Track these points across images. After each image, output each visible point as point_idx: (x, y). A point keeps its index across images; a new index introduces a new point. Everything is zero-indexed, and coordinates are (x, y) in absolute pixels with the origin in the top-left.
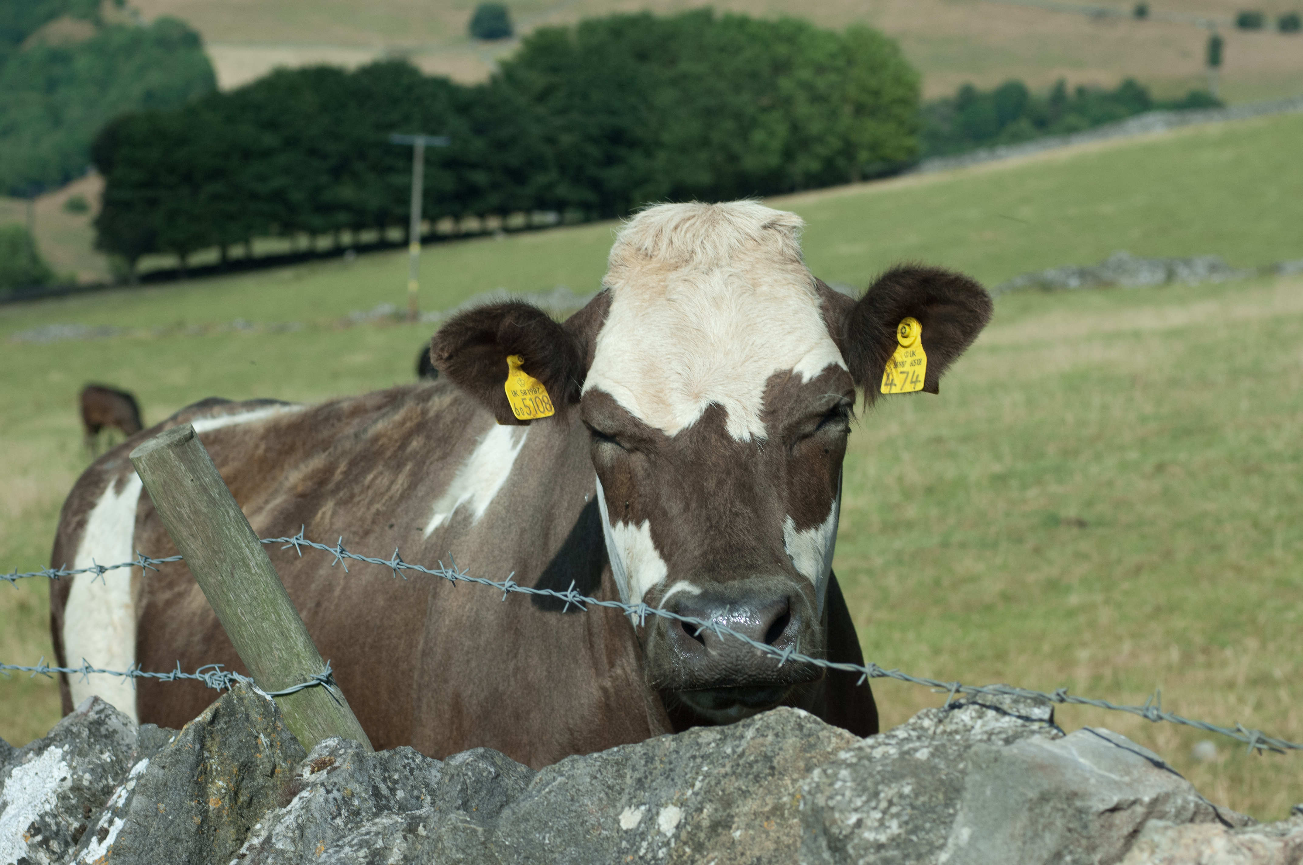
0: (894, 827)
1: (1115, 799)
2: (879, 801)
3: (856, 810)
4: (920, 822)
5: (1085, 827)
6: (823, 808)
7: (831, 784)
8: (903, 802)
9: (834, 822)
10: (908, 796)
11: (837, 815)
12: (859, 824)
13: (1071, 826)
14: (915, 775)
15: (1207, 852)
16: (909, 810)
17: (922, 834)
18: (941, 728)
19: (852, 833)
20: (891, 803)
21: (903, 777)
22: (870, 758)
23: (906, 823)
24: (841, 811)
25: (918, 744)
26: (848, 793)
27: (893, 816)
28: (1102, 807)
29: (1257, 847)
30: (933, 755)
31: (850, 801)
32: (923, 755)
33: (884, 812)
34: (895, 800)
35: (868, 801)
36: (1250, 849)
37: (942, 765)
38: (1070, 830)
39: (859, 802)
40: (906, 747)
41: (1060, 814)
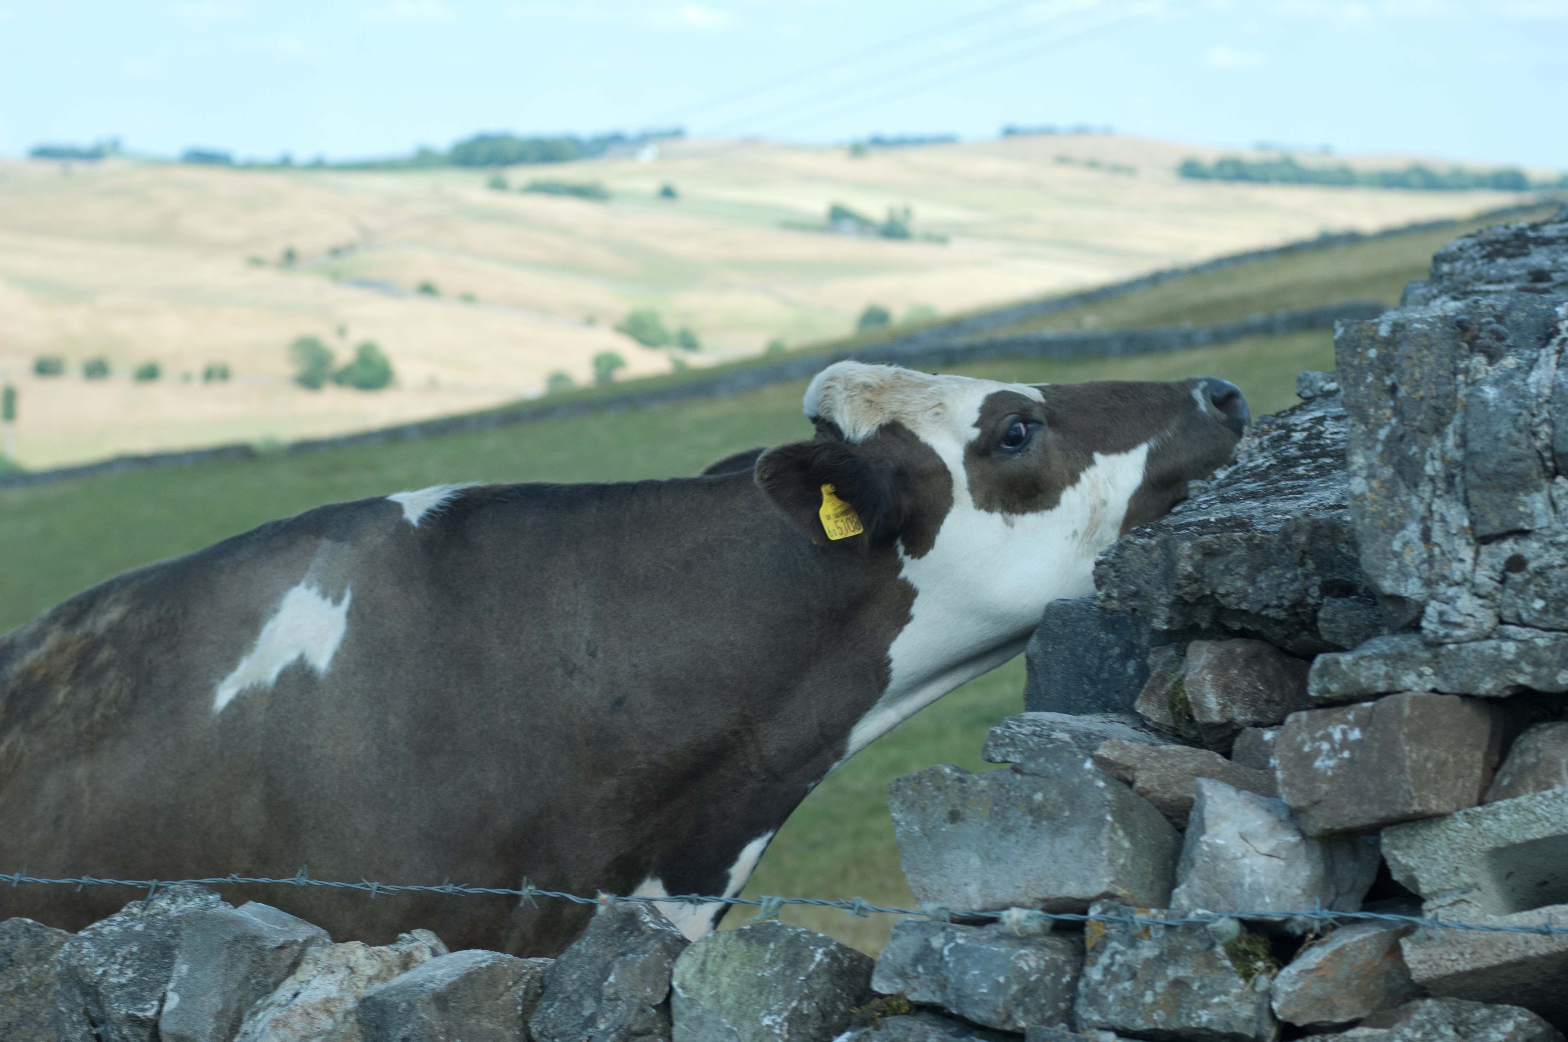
0: (130, 974)
1: (282, 940)
2: (117, 957)
3: (101, 965)
4: (146, 969)
5: (263, 959)
6: (76, 967)
7: (79, 952)
8: (134, 957)
9: (86, 974)
10: (136, 953)
11: (88, 970)
12: (105, 973)
13: (254, 959)
14: (138, 940)
15: (353, 958)
16: (138, 962)
17: (150, 976)
18: (146, 913)
19: (101, 980)
20: (125, 959)
21: (130, 942)
22: (101, 935)
23: (138, 970)
24: (90, 967)
25: (133, 923)
26: (93, 955)
27: (129, 966)
28: (273, 945)
29: (384, 955)
30: (146, 928)
31: (96, 960)
32: (139, 927)
33: (121, 964)
34: (128, 956)
35: (107, 960)
36: (379, 956)
37: (154, 933)
38: (254, 962)
39: (102, 960)
40: (126, 925)
41: (247, 951)
